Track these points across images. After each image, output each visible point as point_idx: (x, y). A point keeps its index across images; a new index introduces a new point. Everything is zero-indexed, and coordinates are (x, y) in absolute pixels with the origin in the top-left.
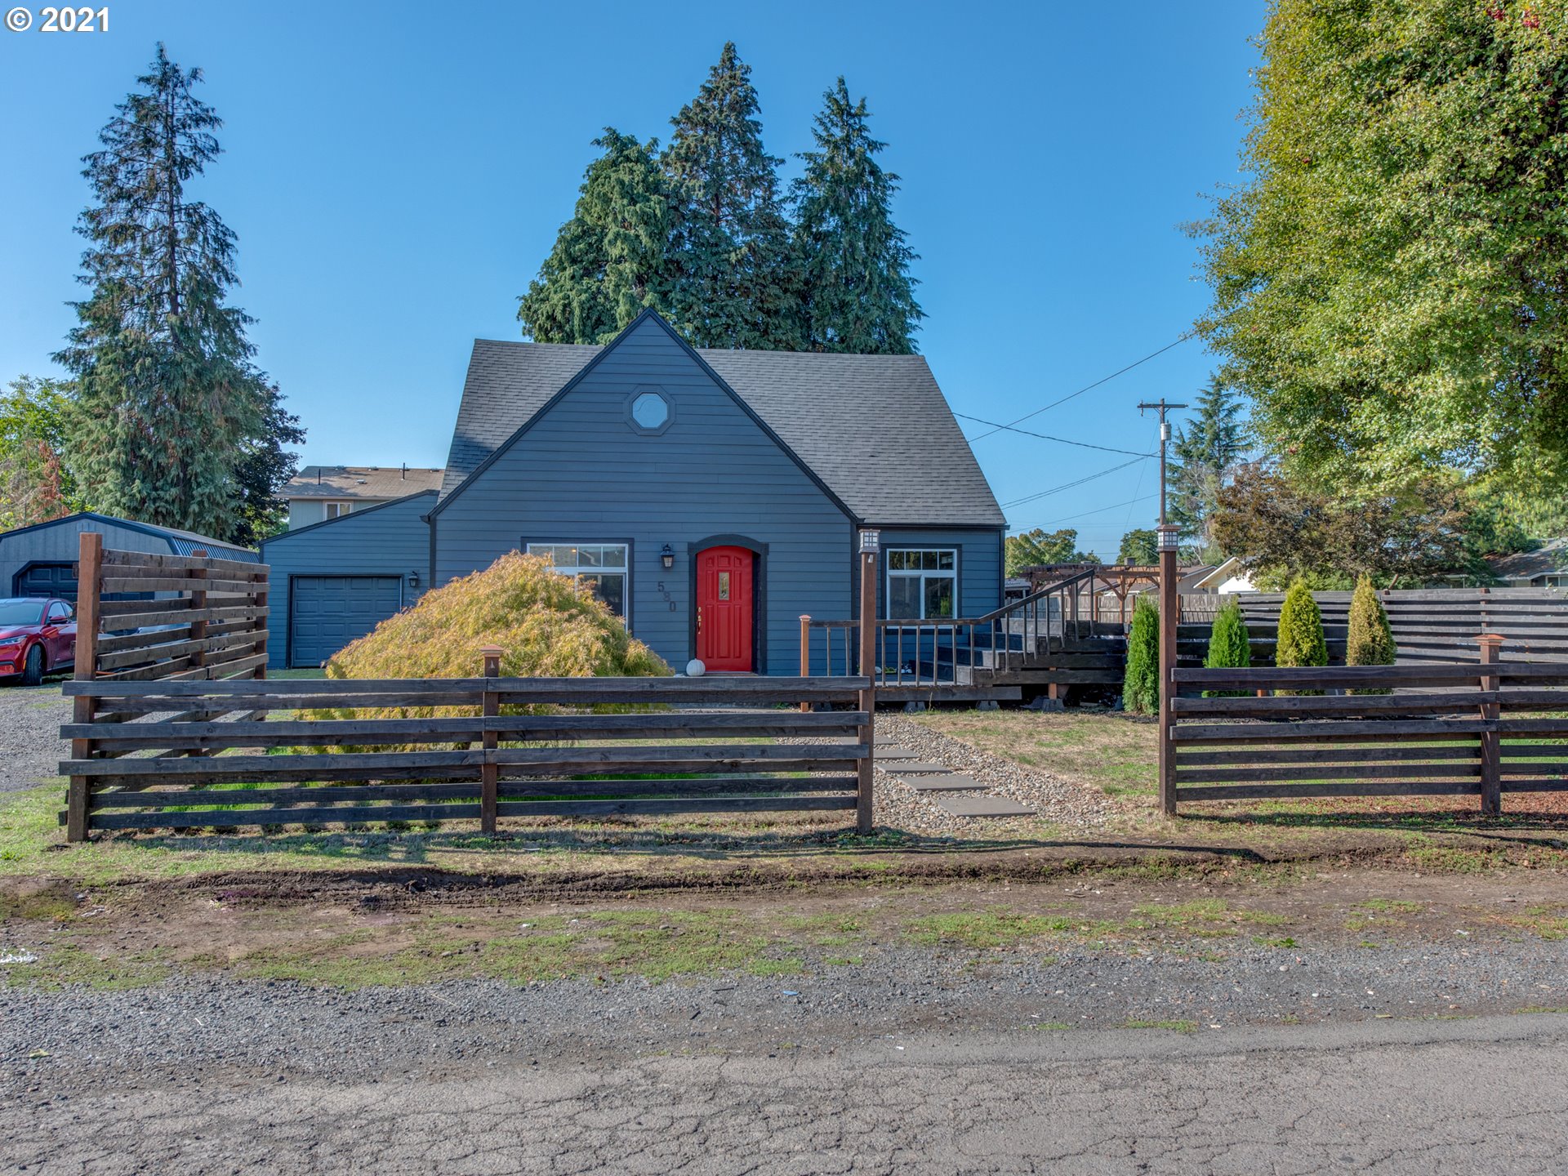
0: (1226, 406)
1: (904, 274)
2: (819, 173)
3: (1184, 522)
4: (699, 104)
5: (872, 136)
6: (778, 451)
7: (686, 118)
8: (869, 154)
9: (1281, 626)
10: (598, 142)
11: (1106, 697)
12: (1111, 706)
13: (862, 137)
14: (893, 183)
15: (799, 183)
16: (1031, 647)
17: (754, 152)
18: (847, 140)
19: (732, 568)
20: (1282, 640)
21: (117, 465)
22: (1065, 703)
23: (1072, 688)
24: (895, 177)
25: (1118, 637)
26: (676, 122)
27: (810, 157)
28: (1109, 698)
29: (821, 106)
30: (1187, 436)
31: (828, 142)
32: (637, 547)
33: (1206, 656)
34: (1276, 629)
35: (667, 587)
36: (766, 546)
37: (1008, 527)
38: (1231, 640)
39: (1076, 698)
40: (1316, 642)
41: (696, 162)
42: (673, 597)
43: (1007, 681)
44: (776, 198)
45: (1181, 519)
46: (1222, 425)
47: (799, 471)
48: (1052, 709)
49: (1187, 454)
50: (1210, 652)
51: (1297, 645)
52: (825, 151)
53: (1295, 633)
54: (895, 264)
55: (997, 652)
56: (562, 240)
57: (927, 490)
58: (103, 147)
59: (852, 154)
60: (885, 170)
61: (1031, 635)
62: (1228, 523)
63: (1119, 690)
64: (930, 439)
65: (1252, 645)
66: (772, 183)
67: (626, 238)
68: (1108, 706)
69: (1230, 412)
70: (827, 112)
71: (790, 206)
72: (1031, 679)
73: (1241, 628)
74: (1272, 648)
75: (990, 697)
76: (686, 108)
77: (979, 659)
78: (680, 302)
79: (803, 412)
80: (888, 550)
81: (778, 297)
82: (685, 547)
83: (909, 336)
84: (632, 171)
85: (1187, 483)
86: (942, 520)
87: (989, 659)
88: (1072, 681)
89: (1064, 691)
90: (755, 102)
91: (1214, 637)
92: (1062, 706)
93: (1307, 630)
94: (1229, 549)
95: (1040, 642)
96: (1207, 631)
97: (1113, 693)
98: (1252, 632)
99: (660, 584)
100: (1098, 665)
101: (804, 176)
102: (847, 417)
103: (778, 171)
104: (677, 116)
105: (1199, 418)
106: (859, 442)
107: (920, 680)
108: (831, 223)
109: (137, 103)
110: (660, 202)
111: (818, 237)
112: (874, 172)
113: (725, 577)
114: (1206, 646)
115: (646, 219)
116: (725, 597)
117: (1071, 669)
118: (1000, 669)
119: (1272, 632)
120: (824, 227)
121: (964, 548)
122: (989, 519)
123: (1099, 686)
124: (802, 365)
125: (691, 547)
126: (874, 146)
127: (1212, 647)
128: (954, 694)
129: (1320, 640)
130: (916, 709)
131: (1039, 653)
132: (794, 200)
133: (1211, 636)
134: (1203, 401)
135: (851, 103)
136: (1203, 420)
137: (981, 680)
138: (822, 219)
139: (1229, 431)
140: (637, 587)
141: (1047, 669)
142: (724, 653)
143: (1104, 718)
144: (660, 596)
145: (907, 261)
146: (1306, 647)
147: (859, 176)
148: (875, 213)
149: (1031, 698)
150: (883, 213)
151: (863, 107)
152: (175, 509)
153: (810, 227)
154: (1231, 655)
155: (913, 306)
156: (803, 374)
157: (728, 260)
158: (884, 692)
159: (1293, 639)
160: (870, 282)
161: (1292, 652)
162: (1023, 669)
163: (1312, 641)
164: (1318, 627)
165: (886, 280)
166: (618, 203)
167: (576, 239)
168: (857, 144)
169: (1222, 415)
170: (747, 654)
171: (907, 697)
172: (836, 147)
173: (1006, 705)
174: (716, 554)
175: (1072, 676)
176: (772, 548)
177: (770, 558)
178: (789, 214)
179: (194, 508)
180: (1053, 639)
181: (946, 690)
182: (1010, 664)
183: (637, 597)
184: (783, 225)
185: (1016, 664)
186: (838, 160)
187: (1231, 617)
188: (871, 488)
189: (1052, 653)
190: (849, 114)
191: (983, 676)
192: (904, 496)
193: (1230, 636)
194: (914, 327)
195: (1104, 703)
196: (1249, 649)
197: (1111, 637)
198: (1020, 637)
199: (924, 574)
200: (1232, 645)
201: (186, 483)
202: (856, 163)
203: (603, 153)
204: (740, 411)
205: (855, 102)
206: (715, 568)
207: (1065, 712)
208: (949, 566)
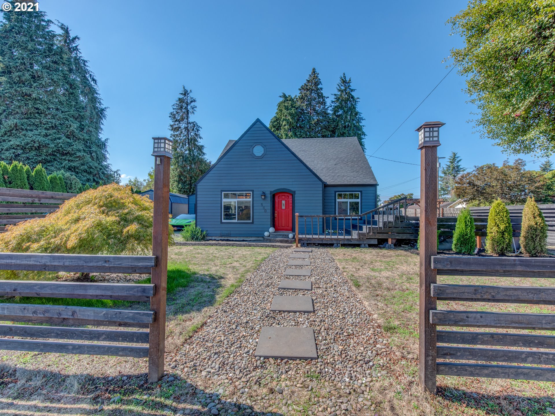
0: (457, 160)
1: (361, 124)
2: (338, 99)
3: (444, 191)
4: (305, 84)
5: (352, 88)
6: (298, 161)
7: (302, 88)
8: (351, 93)
9: (489, 218)
10: (280, 97)
11: (412, 244)
12: (414, 247)
13: (350, 89)
14: (358, 100)
15: (333, 102)
16: (381, 225)
17: (320, 96)
18: (345, 90)
19: (286, 199)
20: (490, 223)
21: (176, 181)
22: (395, 245)
23: (398, 240)
24: (358, 98)
25: (416, 222)
26: (300, 90)
27: (335, 95)
28: (413, 244)
29: (339, 81)
30: (445, 169)
31: (340, 90)
32: (255, 193)
33: (454, 229)
34: (487, 219)
35: (264, 205)
36: (295, 192)
37: (378, 185)
38: (466, 223)
39: (399, 244)
40: (507, 225)
41: (304, 99)
42: (266, 208)
43: (372, 237)
44: (326, 107)
45: (443, 190)
46: (456, 165)
47: (305, 168)
48: (390, 248)
49: (445, 173)
50: (456, 228)
51: (498, 226)
52: (339, 93)
53: (496, 221)
54: (359, 122)
55: (368, 226)
56: (271, 122)
57: (352, 174)
58: (173, 111)
59: (346, 93)
60: (356, 97)
61: (381, 220)
62: (458, 189)
63: (416, 241)
64: (355, 159)
65: (476, 225)
66: (325, 103)
67: (286, 120)
68: (412, 247)
69: (458, 162)
70: (340, 82)
71: (330, 108)
72: (381, 236)
73: (471, 219)
74: (485, 227)
75: (365, 243)
76: (303, 86)
77: (361, 229)
78: (299, 135)
79: (316, 154)
80: (337, 193)
81: (325, 132)
82: (269, 193)
83: (362, 141)
84: (288, 103)
85: (445, 181)
86: (355, 183)
87: (365, 229)
88: (397, 238)
89: (394, 241)
90: (320, 82)
91: (458, 222)
92: (393, 247)
93: (503, 220)
94: (459, 196)
95: (384, 223)
96: (455, 220)
97: (414, 242)
98: (476, 220)
99: (262, 204)
100: (408, 232)
101: (334, 100)
102: (330, 154)
103: (326, 100)
104: (300, 88)
105: (449, 164)
106: (332, 161)
107: (345, 235)
108: (340, 112)
109: (180, 99)
110: (294, 110)
111: (338, 116)
112: (353, 97)
113: (284, 202)
114: (455, 226)
115: (290, 114)
116: (283, 208)
117: (397, 233)
118: (369, 233)
119: (486, 220)
120: (339, 113)
121: (363, 192)
122: (372, 182)
123: (409, 240)
124: (319, 141)
125: (271, 192)
126: (352, 90)
127: (457, 226)
128: (351, 241)
129: (509, 224)
130: (337, 247)
131: (384, 227)
132: (331, 107)
133: (456, 222)
134: (450, 159)
135: (347, 80)
136: (450, 164)
137: (362, 237)
138: (338, 112)
139: (458, 167)
140: (255, 205)
141: (388, 233)
142: (283, 225)
143: (408, 253)
144: (262, 207)
145: (361, 121)
146: (502, 227)
147: (348, 99)
148: (353, 108)
149: (381, 243)
150: (355, 108)
151: (350, 80)
152: (188, 190)
153: (335, 113)
154: (466, 230)
155: (363, 132)
156: (318, 144)
157: (312, 123)
158: (325, 240)
159: (496, 223)
160: (351, 127)
161: (495, 229)
162: (378, 233)
163: (505, 224)
164: (508, 219)
165: (355, 126)
166: (284, 111)
167: (275, 122)
168: (348, 90)
169: (455, 163)
170: (291, 225)
171: (334, 242)
172: (342, 91)
173: (370, 246)
174: (281, 195)
175: (397, 236)
176: (296, 192)
177: (296, 196)
178: (330, 111)
179: (192, 190)
180: (390, 222)
181: (348, 240)
182: (373, 231)
183: (255, 208)
184: (328, 114)
185: (375, 231)
186: (343, 95)
187: (466, 214)
188: (333, 174)
189: (389, 227)
190: (346, 83)
191: (362, 235)
192: (344, 176)
193: (465, 222)
194: (363, 138)
195: (411, 245)
196: (475, 227)
197: (414, 222)
198: (377, 221)
199: (349, 201)
200: (466, 225)
201: (190, 184)
202: (348, 96)
203: (282, 99)
204: (286, 150)
205: (348, 80)
206: (281, 199)
207: (394, 249)
208: (358, 198)
